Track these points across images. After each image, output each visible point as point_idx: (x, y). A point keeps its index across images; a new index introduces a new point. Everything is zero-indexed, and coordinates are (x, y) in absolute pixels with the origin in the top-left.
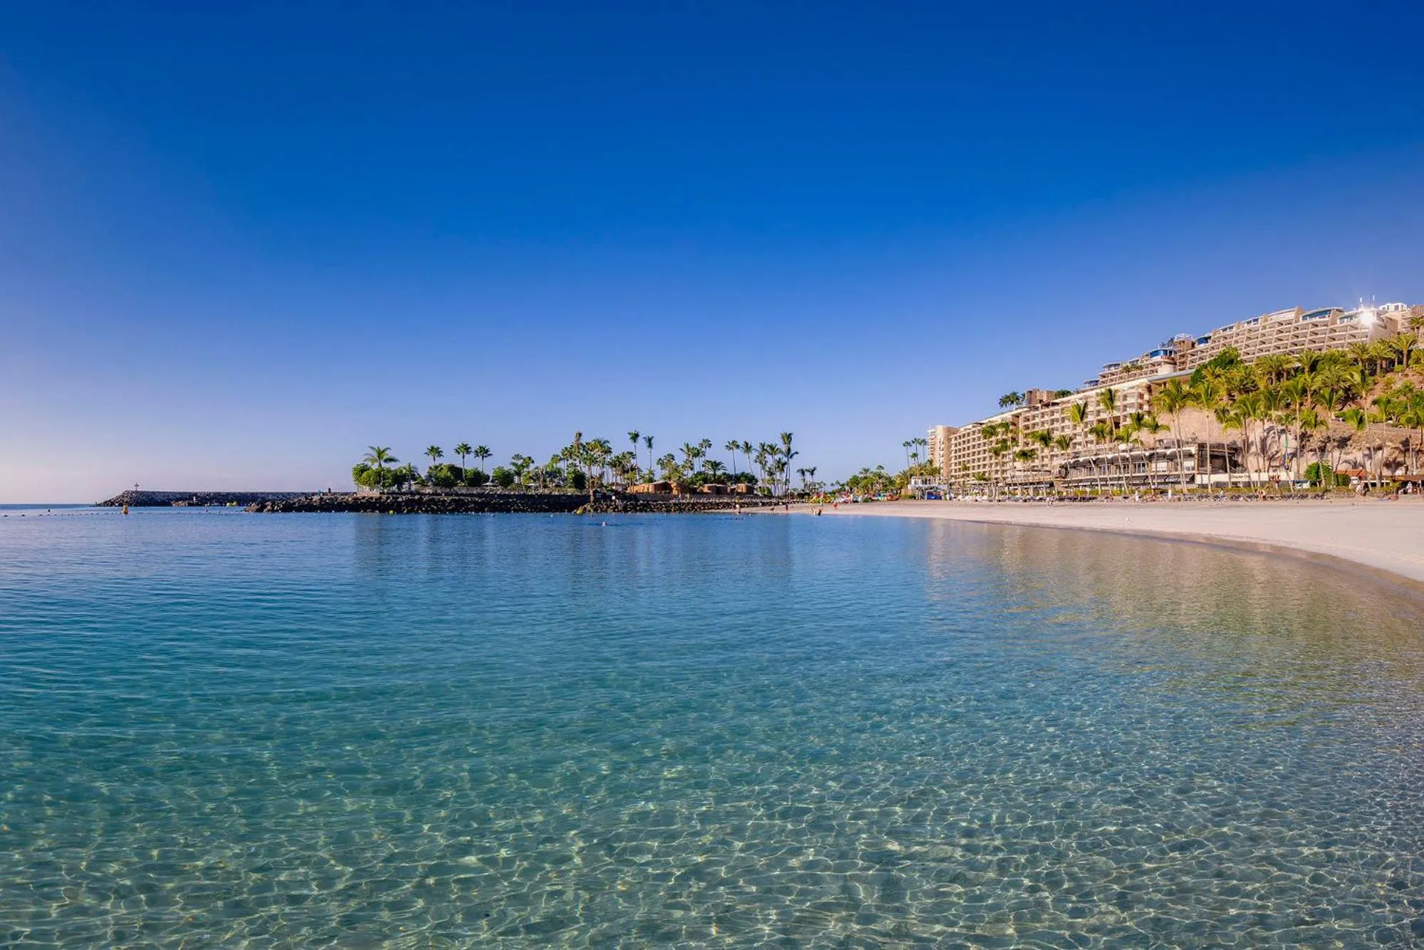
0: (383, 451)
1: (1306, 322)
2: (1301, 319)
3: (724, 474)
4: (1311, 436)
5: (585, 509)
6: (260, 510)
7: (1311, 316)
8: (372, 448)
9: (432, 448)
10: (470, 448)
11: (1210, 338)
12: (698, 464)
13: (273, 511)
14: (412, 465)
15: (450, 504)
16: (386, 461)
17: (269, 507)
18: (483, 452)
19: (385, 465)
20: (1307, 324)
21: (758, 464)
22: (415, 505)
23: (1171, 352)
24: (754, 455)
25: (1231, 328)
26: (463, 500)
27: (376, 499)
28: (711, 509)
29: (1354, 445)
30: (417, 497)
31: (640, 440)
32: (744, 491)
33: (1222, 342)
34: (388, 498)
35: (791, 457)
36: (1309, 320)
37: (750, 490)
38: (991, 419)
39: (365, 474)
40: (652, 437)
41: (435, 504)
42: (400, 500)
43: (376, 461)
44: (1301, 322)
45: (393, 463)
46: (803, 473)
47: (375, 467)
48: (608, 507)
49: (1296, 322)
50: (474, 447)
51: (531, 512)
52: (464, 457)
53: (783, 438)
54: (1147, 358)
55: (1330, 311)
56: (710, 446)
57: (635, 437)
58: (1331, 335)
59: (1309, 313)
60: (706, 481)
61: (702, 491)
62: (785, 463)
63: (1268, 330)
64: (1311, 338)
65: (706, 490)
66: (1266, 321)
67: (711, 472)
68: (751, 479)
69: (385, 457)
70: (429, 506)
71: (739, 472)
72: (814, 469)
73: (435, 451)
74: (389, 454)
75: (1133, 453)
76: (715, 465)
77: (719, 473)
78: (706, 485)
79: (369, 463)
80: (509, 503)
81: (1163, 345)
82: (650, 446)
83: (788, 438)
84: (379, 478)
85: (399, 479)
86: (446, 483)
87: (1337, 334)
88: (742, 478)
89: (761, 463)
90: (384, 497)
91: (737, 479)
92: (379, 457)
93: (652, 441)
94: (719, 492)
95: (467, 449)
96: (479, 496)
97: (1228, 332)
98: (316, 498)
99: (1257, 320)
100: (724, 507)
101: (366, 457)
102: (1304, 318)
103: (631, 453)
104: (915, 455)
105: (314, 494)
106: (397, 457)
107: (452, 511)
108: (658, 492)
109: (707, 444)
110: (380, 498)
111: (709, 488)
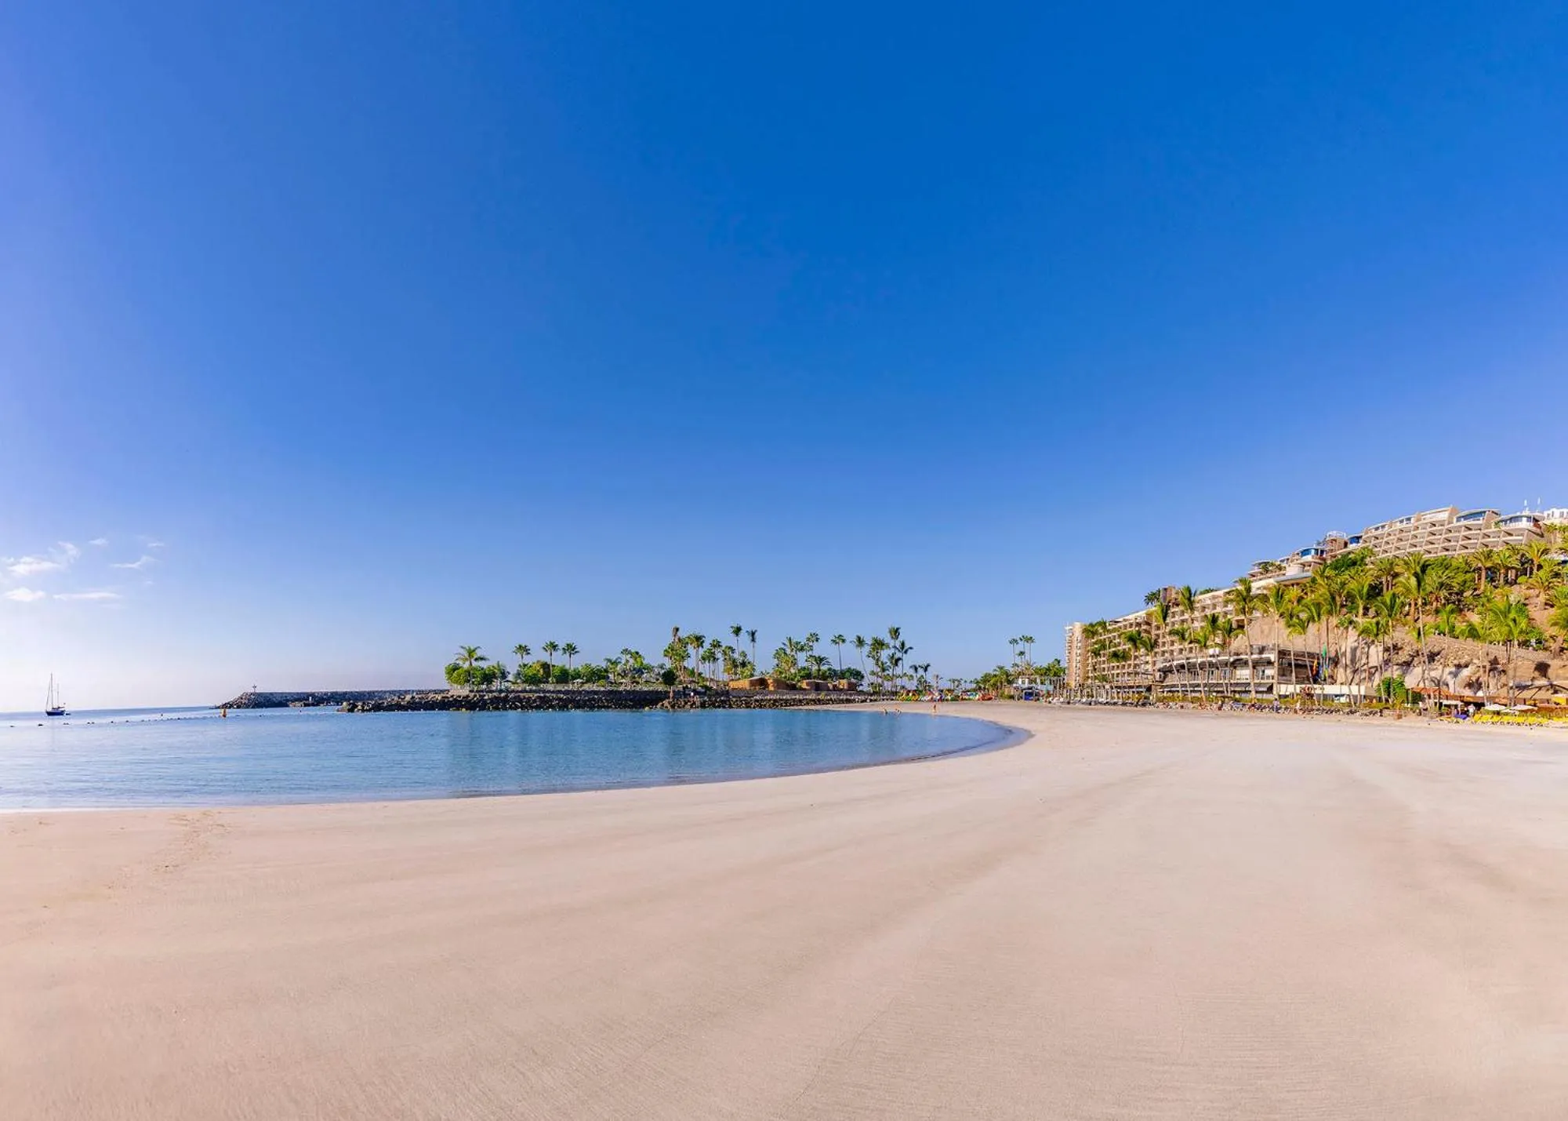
0: (474, 651)
1: (1459, 524)
2: (1455, 520)
3: (829, 669)
4: (1402, 648)
5: (663, 705)
6: (351, 710)
7: (1466, 517)
8: (462, 647)
9: (520, 646)
10: (557, 645)
11: (1361, 537)
12: (802, 659)
13: (363, 710)
14: (500, 663)
15: (535, 701)
16: (476, 660)
17: (360, 707)
18: (571, 649)
19: (475, 664)
20: (1461, 527)
21: (871, 658)
22: (502, 703)
23: (1322, 552)
24: (867, 649)
25: (1383, 527)
26: (548, 697)
27: (464, 698)
28: (793, 705)
29: (1442, 660)
30: (503, 695)
31: (743, 632)
32: (845, 687)
33: (1373, 542)
34: (475, 696)
35: (906, 652)
36: (1463, 522)
37: (852, 687)
38: (1126, 618)
39: (455, 674)
40: (756, 631)
41: (521, 701)
42: (486, 697)
43: (467, 659)
44: (1455, 524)
45: (483, 661)
46: (916, 669)
47: (466, 666)
48: (686, 703)
49: (1449, 523)
50: (562, 645)
51: (616, 708)
52: (551, 654)
53: (890, 632)
54: (1297, 557)
55: (1485, 512)
56: (817, 640)
57: (737, 631)
58: (1484, 541)
59: (1463, 514)
60: (808, 676)
61: (800, 686)
62: (899, 659)
63: (1420, 531)
64: (1463, 543)
65: (804, 686)
66: (1419, 520)
67: (815, 668)
68: (858, 675)
69: (475, 657)
70: (513, 703)
71: (844, 667)
72: (928, 665)
73: (523, 649)
74: (479, 653)
75: (1219, 658)
76: (820, 660)
77: (824, 668)
78: (805, 681)
79: (460, 663)
80: (594, 699)
81: (1319, 544)
82: (753, 640)
83: (895, 633)
84: (468, 676)
85: (488, 678)
86: (533, 680)
87: (1491, 540)
88: (847, 674)
89: (873, 657)
90: (472, 695)
91: (842, 675)
92: (469, 656)
93: (756, 634)
94: (818, 688)
95: (554, 647)
96: (566, 692)
97: (1380, 532)
98: (408, 697)
99: (1409, 519)
100: (808, 704)
101: (457, 656)
102: (1458, 520)
103: (730, 648)
104: (1022, 653)
105: (407, 692)
106: (486, 657)
107: (538, 707)
108: (752, 688)
109: (814, 638)
110: (468, 696)
111: (808, 684)
